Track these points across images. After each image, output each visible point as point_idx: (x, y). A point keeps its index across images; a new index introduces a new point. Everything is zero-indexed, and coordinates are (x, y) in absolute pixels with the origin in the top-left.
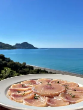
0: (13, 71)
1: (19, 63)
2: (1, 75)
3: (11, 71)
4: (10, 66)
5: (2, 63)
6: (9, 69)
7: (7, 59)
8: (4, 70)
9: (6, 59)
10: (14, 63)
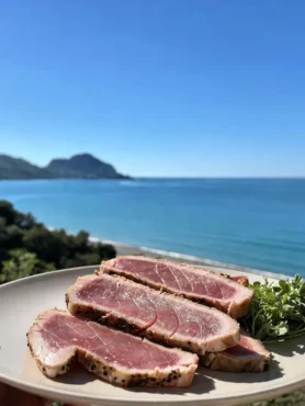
0: (43, 263)
1: (63, 232)
3: (36, 265)
4: (32, 245)
5: (5, 232)
8: (13, 260)
10: (49, 235)
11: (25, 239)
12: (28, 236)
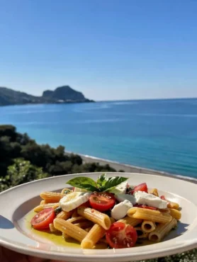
1: (47, 147)
2: (8, 177)
3: (30, 169)
4: (27, 155)
5: (10, 146)
6: (24, 162)
7: (20, 136)
8: (15, 165)
9: (18, 138)
11: (22, 151)
12: (24, 149)
